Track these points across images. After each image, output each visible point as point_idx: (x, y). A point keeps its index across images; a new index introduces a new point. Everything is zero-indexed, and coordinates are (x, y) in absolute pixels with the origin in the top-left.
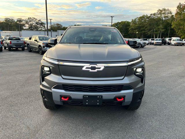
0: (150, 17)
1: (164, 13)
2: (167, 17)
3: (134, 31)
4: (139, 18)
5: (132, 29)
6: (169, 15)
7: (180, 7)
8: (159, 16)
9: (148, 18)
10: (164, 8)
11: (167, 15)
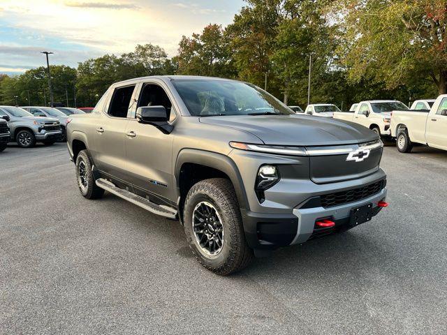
0: (121, 60)
1: (151, 55)
2: (158, 63)
3: (89, 93)
4: (96, 61)
5: (83, 87)
6: (161, 59)
7: (185, 45)
8: (141, 59)
9: (118, 62)
10: (149, 43)
11: (158, 59)
